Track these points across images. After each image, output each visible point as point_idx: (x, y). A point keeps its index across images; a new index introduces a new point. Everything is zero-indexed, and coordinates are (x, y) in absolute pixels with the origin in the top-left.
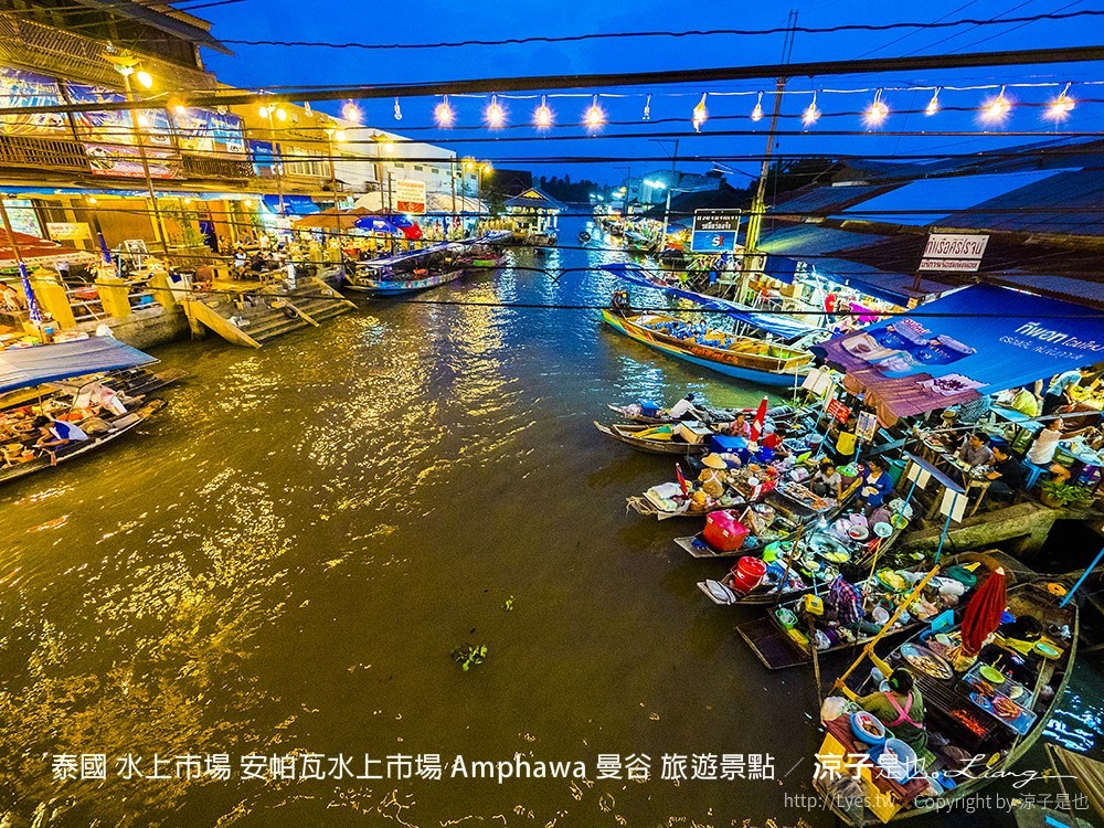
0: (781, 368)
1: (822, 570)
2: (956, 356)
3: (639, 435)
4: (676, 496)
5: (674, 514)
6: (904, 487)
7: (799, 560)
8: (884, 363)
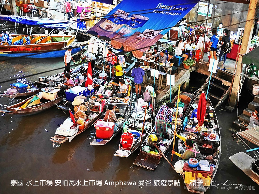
0: (66, 46)
1: (144, 125)
2: (144, 22)
3: (24, 107)
4: (72, 126)
5: (75, 135)
6: (145, 82)
7: (135, 126)
8: (121, 31)
